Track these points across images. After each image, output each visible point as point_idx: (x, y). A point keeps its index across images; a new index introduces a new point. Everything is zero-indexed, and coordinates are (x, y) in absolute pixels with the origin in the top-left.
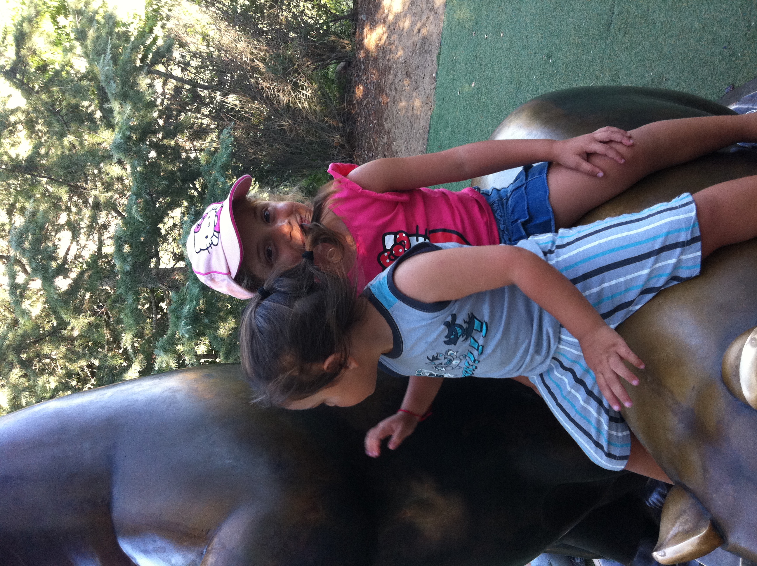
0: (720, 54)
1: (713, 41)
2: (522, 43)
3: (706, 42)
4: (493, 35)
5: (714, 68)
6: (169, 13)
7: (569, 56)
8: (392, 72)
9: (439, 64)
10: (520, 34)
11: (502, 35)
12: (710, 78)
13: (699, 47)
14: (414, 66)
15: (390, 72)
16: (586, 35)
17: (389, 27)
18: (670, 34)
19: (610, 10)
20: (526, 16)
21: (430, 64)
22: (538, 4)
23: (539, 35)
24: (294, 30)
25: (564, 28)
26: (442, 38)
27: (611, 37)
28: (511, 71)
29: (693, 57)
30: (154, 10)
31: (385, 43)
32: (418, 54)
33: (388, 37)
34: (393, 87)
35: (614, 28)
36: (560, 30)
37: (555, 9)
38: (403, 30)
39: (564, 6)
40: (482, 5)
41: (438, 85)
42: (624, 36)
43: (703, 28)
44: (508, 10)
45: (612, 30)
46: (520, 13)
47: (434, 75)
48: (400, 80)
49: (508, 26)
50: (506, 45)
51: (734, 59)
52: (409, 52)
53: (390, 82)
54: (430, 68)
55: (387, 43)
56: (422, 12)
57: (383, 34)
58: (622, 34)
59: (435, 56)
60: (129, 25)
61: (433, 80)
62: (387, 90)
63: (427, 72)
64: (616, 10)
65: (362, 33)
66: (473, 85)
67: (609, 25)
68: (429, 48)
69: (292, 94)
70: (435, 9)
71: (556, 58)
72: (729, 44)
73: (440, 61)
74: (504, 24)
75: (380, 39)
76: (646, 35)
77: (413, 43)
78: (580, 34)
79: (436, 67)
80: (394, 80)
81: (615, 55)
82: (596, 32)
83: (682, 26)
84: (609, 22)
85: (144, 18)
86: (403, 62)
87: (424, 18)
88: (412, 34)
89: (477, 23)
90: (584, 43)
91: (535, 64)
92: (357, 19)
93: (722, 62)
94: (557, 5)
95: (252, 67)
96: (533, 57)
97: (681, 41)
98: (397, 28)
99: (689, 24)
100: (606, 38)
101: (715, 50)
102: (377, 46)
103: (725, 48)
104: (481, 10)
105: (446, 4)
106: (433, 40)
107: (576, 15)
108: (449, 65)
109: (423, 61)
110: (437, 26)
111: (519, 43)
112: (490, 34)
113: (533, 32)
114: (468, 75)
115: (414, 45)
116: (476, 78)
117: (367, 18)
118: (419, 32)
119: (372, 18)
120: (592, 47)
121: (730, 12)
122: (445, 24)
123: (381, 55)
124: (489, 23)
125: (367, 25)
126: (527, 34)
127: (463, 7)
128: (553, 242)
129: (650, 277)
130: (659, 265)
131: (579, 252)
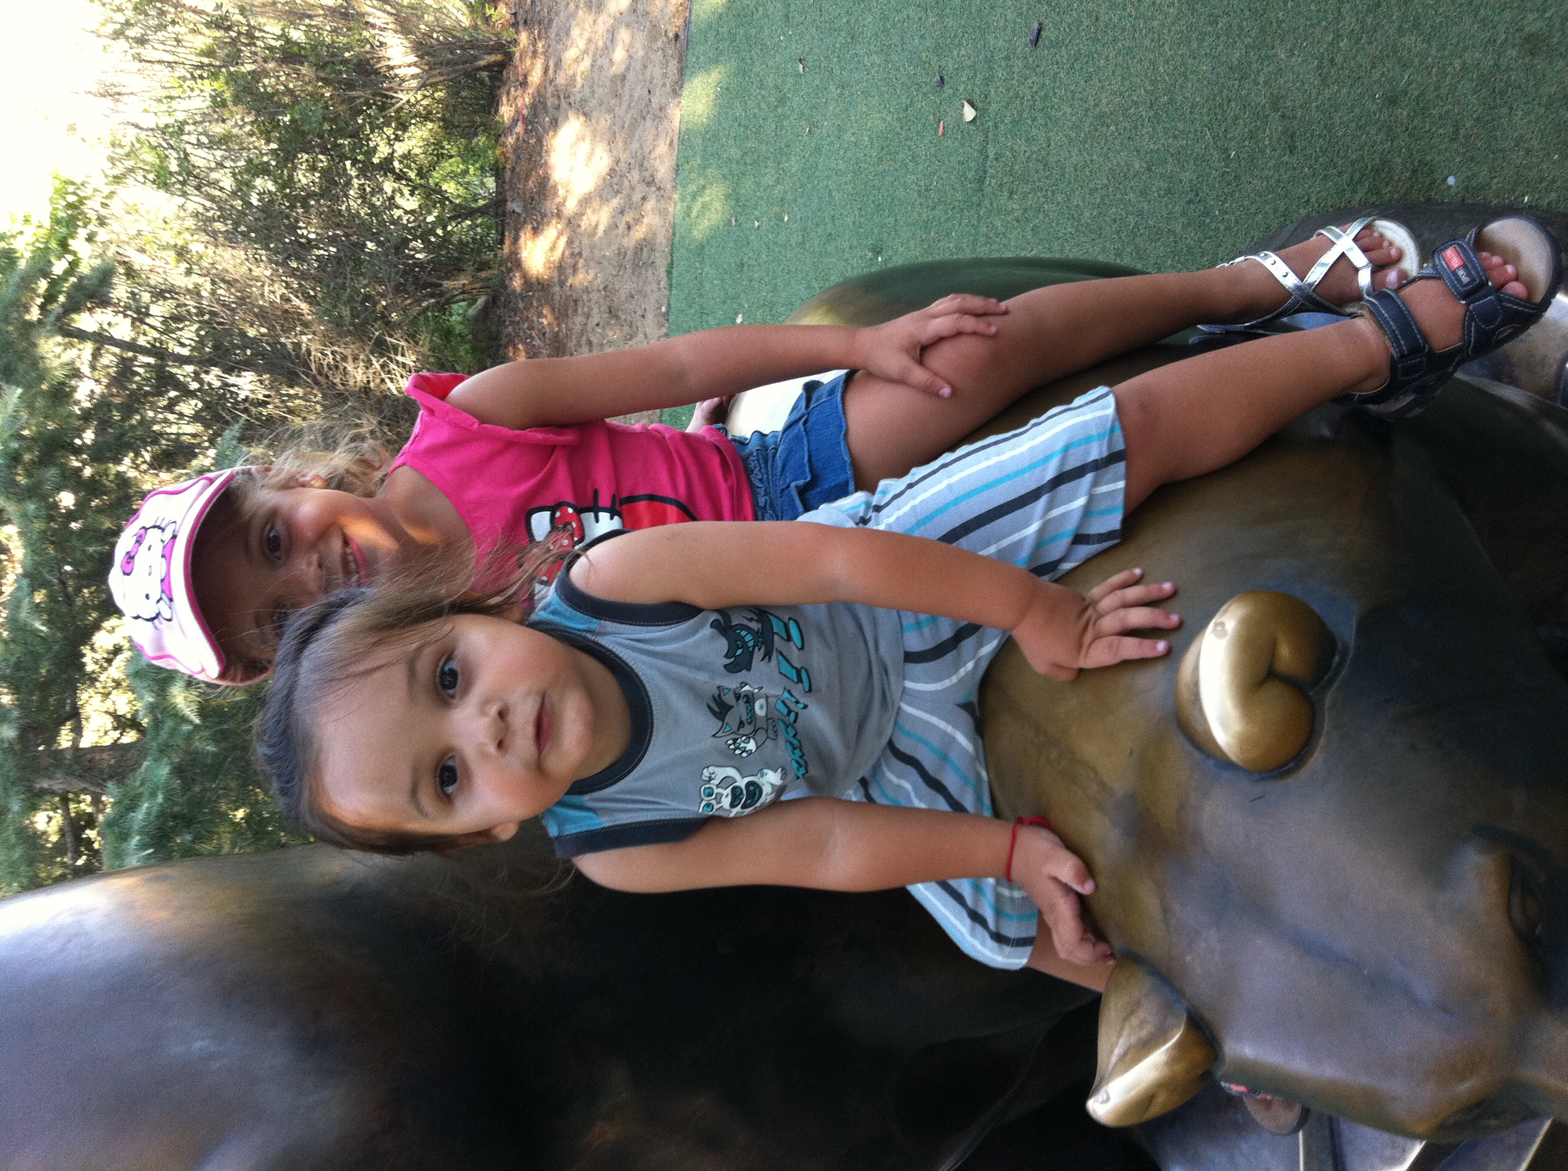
0: (1184, 214)
1: (1169, 191)
2: (825, 230)
3: (1156, 195)
4: (770, 220)
5: (1176, 242)
6: (103, 212)
8: (580, 310)
9: (671, 285)
10: (819, 214)
11: (786, 219)
12: (1170, 261)
13: (1146, 206)
14: (623, 295)
15: (575, 311)
16: (941, 202)
17: (570, 222)
18: (1091, 185)
19: (981, 152)
20: (828, 177)
21: (654, 286)
22: (849, 154)
24: (374, 237)
26: (674, 234)
28: (809, 287)
29: (1136, 225)
30: (70, 206)
31: (563, 254)
32: (629, 270)
33: (570, 242)
34: (584, 338)
35: (990, 185)
36: (893, 199)
37: (880, 159)
38: (597, 225)
39: (897, 153)
40: (745, 164)
41: (673, 327)
42: (1010, 198)
43: (1149, 169)
44: (793, 170)
45: (988, 190)
46: (817, 173)
47: (664, 309)
48: (598, 325)
49: (796, 201)
50: (796, 239)
51: (1208, 221)
52: (611, 269)
53: (578, 328)
54: (655, 295)
55: (567, 253)
56: (633, 189)
57: (558, 238)
58: (1006, 194)
59: (662, 272)
60: (13, 236)
61: (662, 319)
62: (571, 344)
63: (650, 304)
64: (991, 150)
65: (516, 240)
66: (739, 320)
67: (981, 181)
68: (650, 257)
69: (374, 362)
70: (657, 180)
71: (890, 253)
72: (1197, 195)
73: (674, 281)
74: (789, 197)
75: (553, 248)
76: (1049, 193)
77: (619, 250)
78: (930, 201)
79: (666, 292)
80: (585, 324)
82: (959, 196)
84: (981, 173)
85: (47, 224)
86: (601, 288)
87: (637, 197)
88: (616, 232)
89: (737, 200)
90: (940, 218)
91: (853, 268)
92: (504, 211)
93: (1190, 229)
94: (884, 152)
95: (286, 311)
96: (847, 255)
97: (1112, 197)
98: (585, 223)
99: (1123, 163)
100: (979, 205)
101: (1173, 207)
102: (549, 262)
103: (1190, 202)
104: (743, 174)
105: (677, 169)
106: (658, 241)
107: (920, 167)
108: (691, 285)
109: (641, 284)
110: (663, 213)
111: (819, 230)
112: (765, 219)
113: (844, 207)
114: (729, 301)
115: (621, 253)
116: (743, 307)
117: (525, 209)
118: (629, 228)
119: (534, 208)
120: (953, 225)
121: (1191, 136)
122: (678, 208)
123: (556, 280)
124: (761, 198)
125: (525, 222)
126: (832, 213)
127: (708, 171)
128: (868, 505)
129: (1042, 540)
130: (1056, 512)
131: (914, 508)
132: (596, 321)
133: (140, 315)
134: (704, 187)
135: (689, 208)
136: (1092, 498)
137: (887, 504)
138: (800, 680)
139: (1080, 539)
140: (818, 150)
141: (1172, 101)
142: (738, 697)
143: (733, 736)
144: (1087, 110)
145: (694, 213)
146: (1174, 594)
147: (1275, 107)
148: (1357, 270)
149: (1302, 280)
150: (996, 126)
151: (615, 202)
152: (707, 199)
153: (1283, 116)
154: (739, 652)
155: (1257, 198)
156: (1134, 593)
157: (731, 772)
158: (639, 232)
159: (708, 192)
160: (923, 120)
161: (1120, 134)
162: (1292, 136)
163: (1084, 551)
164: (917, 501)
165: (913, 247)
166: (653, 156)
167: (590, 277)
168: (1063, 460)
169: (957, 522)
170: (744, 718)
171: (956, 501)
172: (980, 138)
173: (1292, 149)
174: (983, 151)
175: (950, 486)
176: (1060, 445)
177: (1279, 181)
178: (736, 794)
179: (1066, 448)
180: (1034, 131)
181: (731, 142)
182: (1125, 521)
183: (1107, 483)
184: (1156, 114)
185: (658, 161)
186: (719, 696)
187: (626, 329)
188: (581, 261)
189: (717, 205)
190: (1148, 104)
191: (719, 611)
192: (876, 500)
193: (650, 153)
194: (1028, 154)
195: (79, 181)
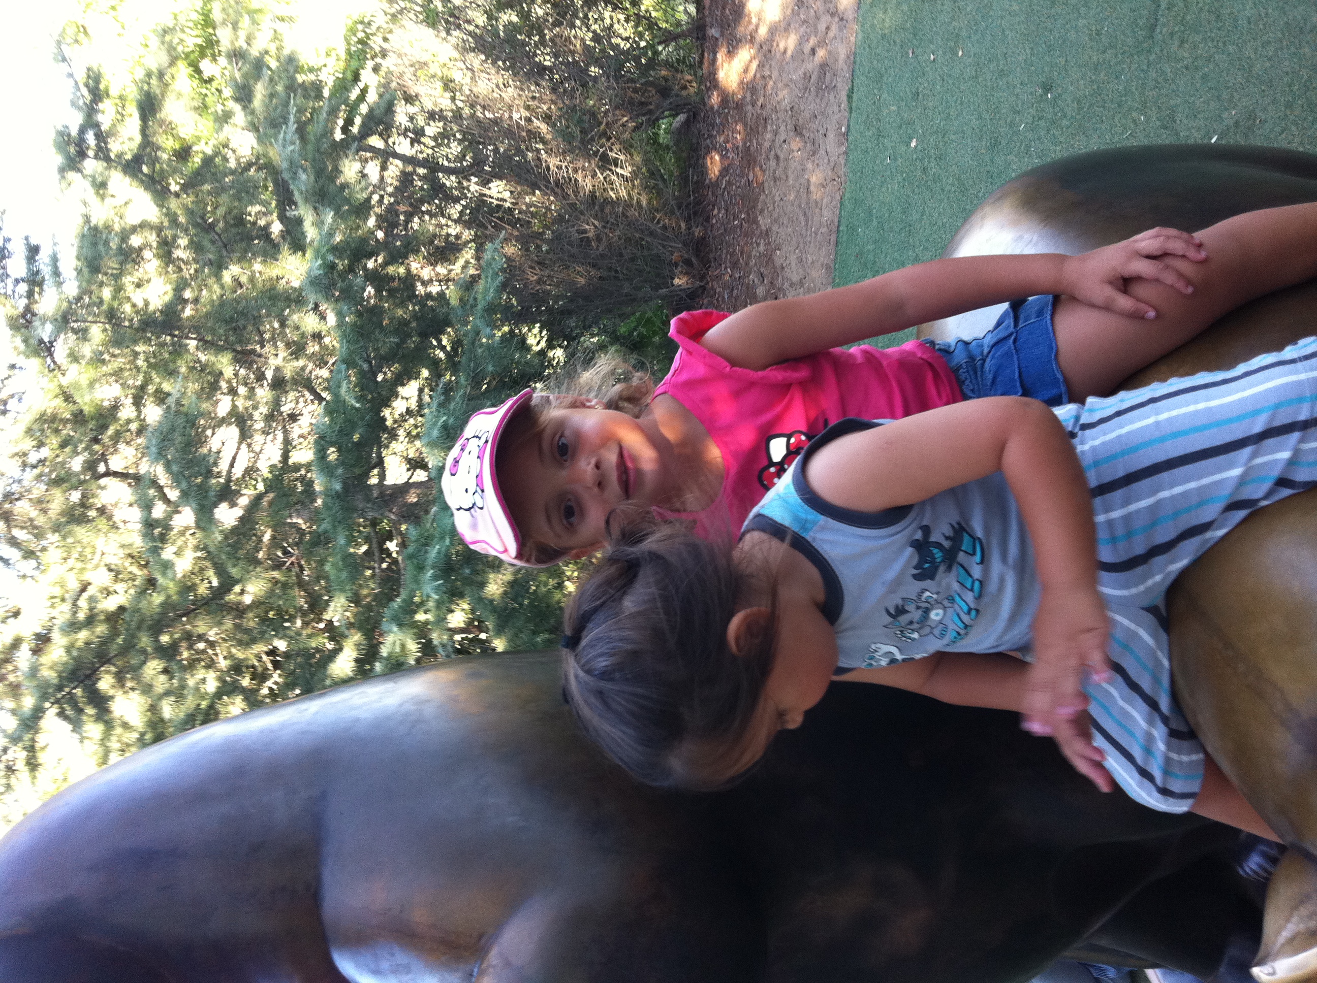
2: (998, 65)
4: (944, 53)
6: (385, 45)
7: (1082, 87)
8: (769, 128)
9: (851, 108)
10: (992, 51)
11: (960, 53)
14: (807, 115)
15: (766, 127)
16: (1111, 46)
17: (762, 47)
21: (836, 109)
23: (1028, 51)
24: (597, 62)
25: (1072, 35)
26: (855, 62)
27: (1157, 49)
28: (980, 118)
30: (361, 41)
31: (755, 76)
32: (813, 93)
33: (761, 66)
34: (773, 153)
35: (1161, 32)
36: (1064, 41)
38: (785, 52)
40: (923, 1)
41: (852, 147)
42: (1180, 46)
44: (968, 9)
45: (1159, 37)
46: (991, 13)
47: (843, 129)
48: (785, 141)
49: (970, 37)
50: (969, 72)
52: (797, 90)
53: (767, 144)
54: (836, 117)
55: (758, 75)
56: (817, 18)
57: (751, 61)
58: (1177, 43)
59: (843, 96)
60: (319, 69)
61: (841, 138)
62: (761, 158)
63: (832, 126)
65: (714, 60)
66: (913, 144)
67: (1153, 28)
68: (832, 81)
69: (599, 174)
70: (839, 12)
71: (1059, 91)
73: (854, 105)
74: (964, 33)
75: (746, 71)
77: (805, 74)
78: (1101, 45)
79: (846, 114)
80: (774, 141)
81: (1166, 80)
82: (1130, 41)
83: (1287, 23)
84: (1152, 21)
85: (343, 56)
86: (788, 108)
87: (822, 27)
88: (801, 56)
89: (915, 35)
90: (1109, 61)
91: (1022, 103)
92: (704, 35)
95: (529, 131)
96: (1017, 91)
97: (1285, 50)
98: (774, 48)
100: (1149, 51)
102: (742, 82)
104: (922, 10)
106: (840, 66)
107: (1092, 12)
108: (869, 110)
109: (823, 105)
110: (844, 41)
111: (991, 66)
112: (940, 53)
113: (1016, 46)
114: (904, 126)
115: (806, 76)
116: (918, 132)
117: (722, 34)
118: (815, 54)
119: (730, 33)
120: (1123, 69)
122: (859, 37)
123: (748, 99)
124: (937, 33)
125: (722, 46)
126: (1005, 51)
127: (889, 7)
128: (1077, 418)
129: (1242, 481)
130: (1260, 460)
131: (1119, 436)
132: (782, 139)
133: (416, 136)
134: (885, 21)
135: (870, 39)
136: (1296, 452)
137: (1094, 425)
138: (973, 589)
139: (1282, 482)
142: (918, 607)
145: (874, 43)
151: (802, 30)
152: (886, 31)
154: (927, 566)
157: (894, 650)
158: (823, 58)
159: (888, 25)
163: (1283, 493)
164: (1125, 430)
167: (779, 98)
168: (1274, 417)
171: (1162, 439)
176: (1272, 402)
179: (1277, 407)
183: (1314, 441)
187: (809, 146)
188: (772, 83)
189: (895, 37)
192: (1085, 417)
195: (366, 21)
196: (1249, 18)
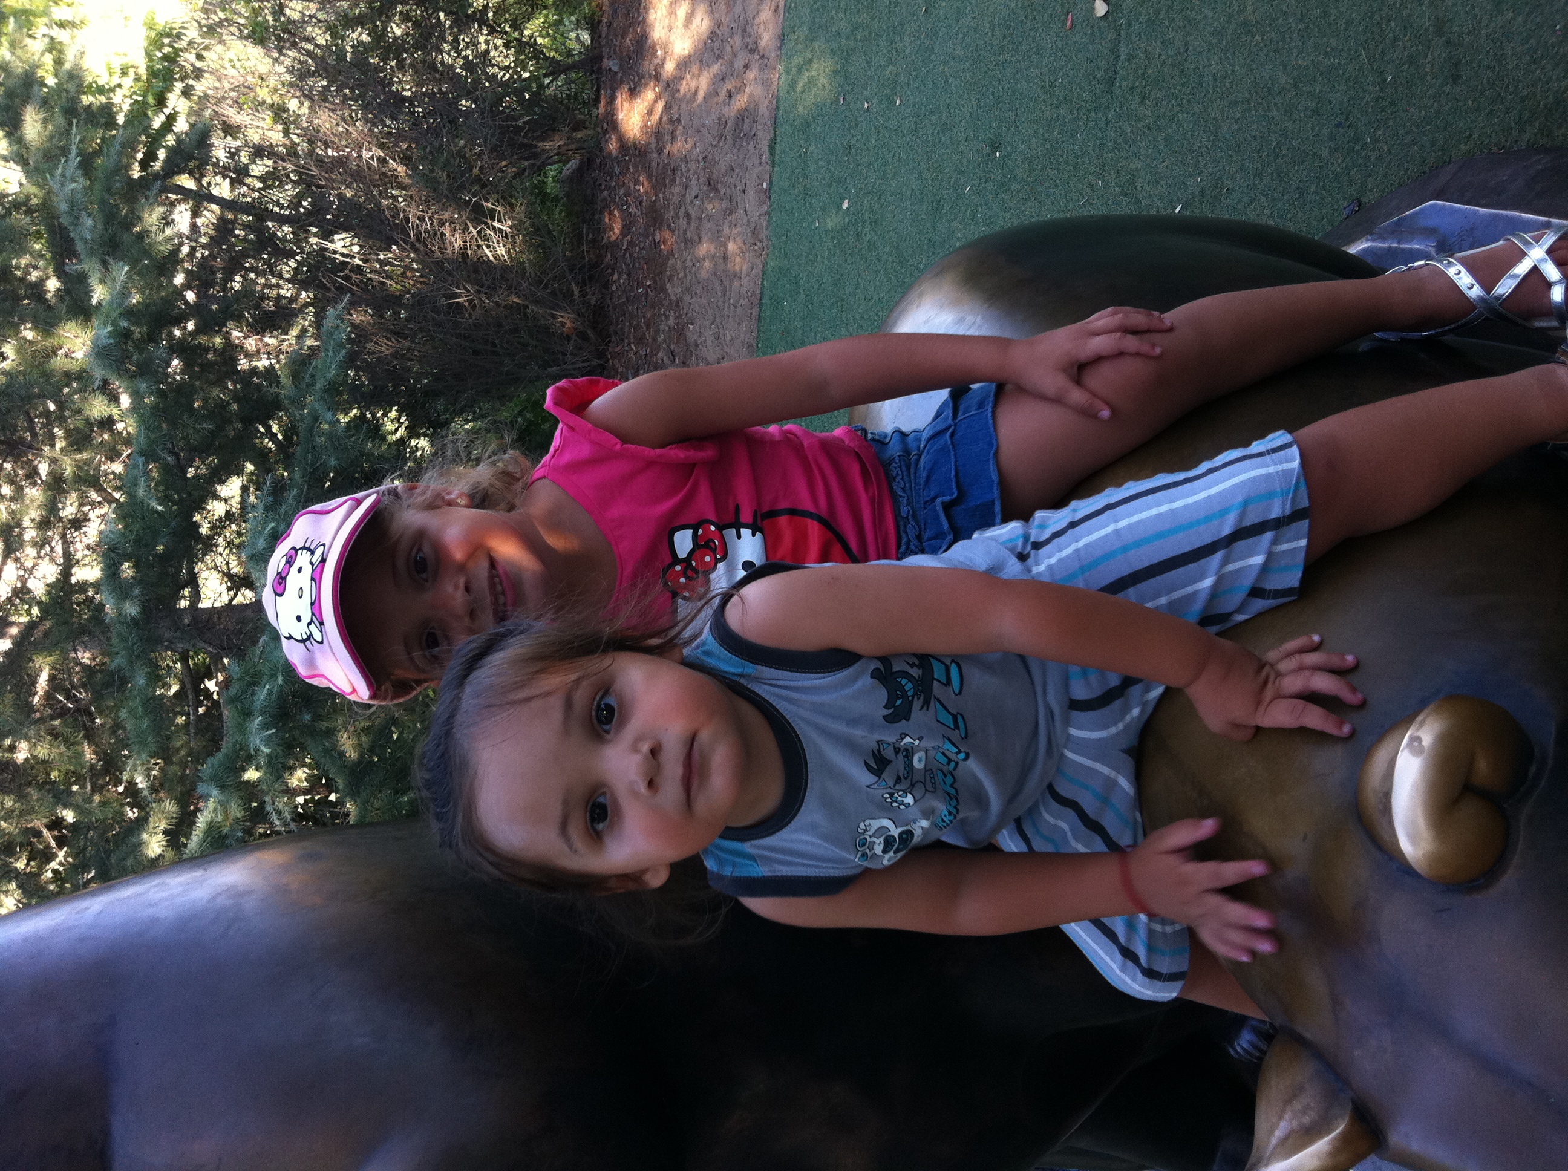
0: (1332, 138)
1: (1316, 112)
2: (940, 118)
3: (1302, 115)
4: (880, 102)
5: (1321, 167)
6: (199, 64)
8: (678, 180)
9: (773, 161)
10: (934, 101)
11: (898, 102)
12: (1313, 188)
13: (1290, 126)
14: (723, 167)
15: (673, 181)
16: (1066, 101)
17: (668, 85)
18: (1232, 97)
19: (1112, 51)
20: (945, 63)
21: (756, 161)
22: (968, 40)
23: (975, 103)
24: (469, 94)
25: (1022, 87)
26: (778, 108)
27: (1116, 105)
28: (920, 177)
29: (1279, 145)
30: (165, 58)
31: (661, 118)
32: (730, 141)
33: (667, 108)
34: (682, 210)
35: (1120, 87)
36: (1014, 92)
37: (1002, 48)
38: (696, 93)
39: (1021, 43)
40: (856, 39)
41: (775, 206)
42: (1141, 103)
43: (1296, 86)
44: (907, 51)
45: (1118, 92)
46: (933, 57)
47: (765, 186)
48: (696, 197)
49: (909, 84)
50: (909, 123)
51: (1357, 147)
52: (710, 138)
53: (675, 199)
54: (757, 170)
55: (665, 118)
56: (735, 55)
57: (656, 101)
58: (1138, 99)
59: (764, 145)
60: (112, 90)
61: (762, 196)
62: (669, 216)
63: (751, 181)
64: (1123, 50)
65: (612, 100)
66: (845, 206)
67: (1111, 81)
68: (751, 129)
69: (471, 228)
70: (759, 48)
71: (1009, 149)
72: (1347, 118)
73: (777, 157)
74: (902, 79)
75: (650, 112)
76: (1184, 101)
77: (720, 119)
78: (1055, 99)
79: (768, 168)
80: (684, 196)
81: (1126, 142)
82: (1086, 95)
83: (1254, 82)
84: (1111, 74)
85: (144, 75)
86: (700, 158)
87: (739, 64)
88: (716, 99)
89: (846, 78)
90: (1064, 117)
91: (969, 162)
92: (600, 68)
93: (1336, 155)
94: (1005, 42)
95: (384, 174)
96: (962, 148)
97: (1253, 112)
98: (683, 87)
99: (1267, 78)
100: (1107, 107)
101: (1320, 130)
102: (646, 125)
103: (1339, 125)
104: (853, 50)
105: (782, 38)
106: (760, 113)
107: (1045, 61)
108: (795, 164)
109: (741, 156)
110: (766, 83)
111: (933, 118)
112: (875, 101)
113: (961, 96)
114: (834, 184)
115: (722, 123)
116: (850, 191)
117: (622, 67)
118: (730, 96)
119: (631, 68)
120: (1079, 126)
121: (1344, 55)
122: (783, 79)
123: (653, 146)
124: (871, 78)
125: (622, 82)
126: (948, 101)
127: (816, 44)
128: (1026, 537)
129: (1215, 593)
130: (1231, 567)
131: (1077, 551)
132: (694, 194)
133: (238, 175)
134: (811, 61)
135: (794, 82)
136: (1270, 555)
137: (1048, 541)
138: (957, 727)
139: (1256, 592)
140: (935, 32)
141: (1325, 14)
142: (897, 751)
143: (889, 790)
144: (1231, 16)
145: (800, 86)
146: (1356, 667)
147: (1439, 31)
148: (1549, 285)
149: (1488, 292)
150: (1129, 24)
151: (716, 68)
152: (814, 73)
153: (1448, 42)
154: (899, 702)
155: (1414, 129)
156: (1312, 658)
157: (887, 823)
158: (741, 102)
159: (815, 66)
160: (1049, 11)
161: (1265, 45)
162: (1457, 64)
163: (1260, 605)
164: (1081, 544)
165: (1034, 145)
166: (757, 21)
167: (688, 146)
168: (1242, 516)
169: (1126, 571)
170: (901, 775)
171: (1125, 549)
172: (1112, 35)
173: (1456, 79)
174: (1114, 51)
175: (1117, 532)
176: (1240, 498)
177: (1438, 112)
178: (889, 842)
179: (1245, 504)
180: (1171, 34)
181: (841, 15)
182: (1303, 580)
183: (1289, 541)
184: (1307, 27)
185: (762, 27)
186: (879, 751)
187: (725, 204)
188: (680, 128)
189: (823, 81)
190: (1299, 16)
191: (879, 658)
192: (1035, 535)
193: (754, 18)
194: (1163, 57)
195: (174, 32)
196: (1215, 76)
